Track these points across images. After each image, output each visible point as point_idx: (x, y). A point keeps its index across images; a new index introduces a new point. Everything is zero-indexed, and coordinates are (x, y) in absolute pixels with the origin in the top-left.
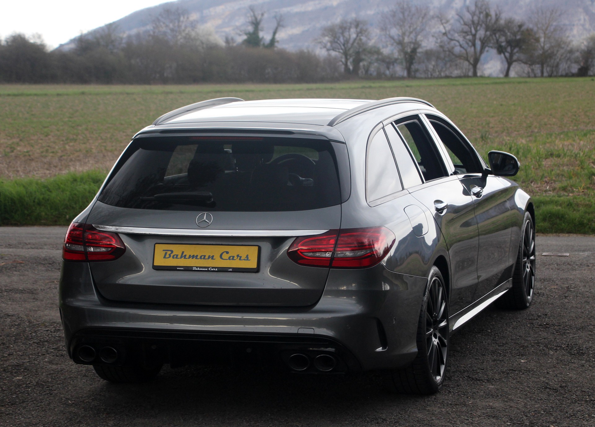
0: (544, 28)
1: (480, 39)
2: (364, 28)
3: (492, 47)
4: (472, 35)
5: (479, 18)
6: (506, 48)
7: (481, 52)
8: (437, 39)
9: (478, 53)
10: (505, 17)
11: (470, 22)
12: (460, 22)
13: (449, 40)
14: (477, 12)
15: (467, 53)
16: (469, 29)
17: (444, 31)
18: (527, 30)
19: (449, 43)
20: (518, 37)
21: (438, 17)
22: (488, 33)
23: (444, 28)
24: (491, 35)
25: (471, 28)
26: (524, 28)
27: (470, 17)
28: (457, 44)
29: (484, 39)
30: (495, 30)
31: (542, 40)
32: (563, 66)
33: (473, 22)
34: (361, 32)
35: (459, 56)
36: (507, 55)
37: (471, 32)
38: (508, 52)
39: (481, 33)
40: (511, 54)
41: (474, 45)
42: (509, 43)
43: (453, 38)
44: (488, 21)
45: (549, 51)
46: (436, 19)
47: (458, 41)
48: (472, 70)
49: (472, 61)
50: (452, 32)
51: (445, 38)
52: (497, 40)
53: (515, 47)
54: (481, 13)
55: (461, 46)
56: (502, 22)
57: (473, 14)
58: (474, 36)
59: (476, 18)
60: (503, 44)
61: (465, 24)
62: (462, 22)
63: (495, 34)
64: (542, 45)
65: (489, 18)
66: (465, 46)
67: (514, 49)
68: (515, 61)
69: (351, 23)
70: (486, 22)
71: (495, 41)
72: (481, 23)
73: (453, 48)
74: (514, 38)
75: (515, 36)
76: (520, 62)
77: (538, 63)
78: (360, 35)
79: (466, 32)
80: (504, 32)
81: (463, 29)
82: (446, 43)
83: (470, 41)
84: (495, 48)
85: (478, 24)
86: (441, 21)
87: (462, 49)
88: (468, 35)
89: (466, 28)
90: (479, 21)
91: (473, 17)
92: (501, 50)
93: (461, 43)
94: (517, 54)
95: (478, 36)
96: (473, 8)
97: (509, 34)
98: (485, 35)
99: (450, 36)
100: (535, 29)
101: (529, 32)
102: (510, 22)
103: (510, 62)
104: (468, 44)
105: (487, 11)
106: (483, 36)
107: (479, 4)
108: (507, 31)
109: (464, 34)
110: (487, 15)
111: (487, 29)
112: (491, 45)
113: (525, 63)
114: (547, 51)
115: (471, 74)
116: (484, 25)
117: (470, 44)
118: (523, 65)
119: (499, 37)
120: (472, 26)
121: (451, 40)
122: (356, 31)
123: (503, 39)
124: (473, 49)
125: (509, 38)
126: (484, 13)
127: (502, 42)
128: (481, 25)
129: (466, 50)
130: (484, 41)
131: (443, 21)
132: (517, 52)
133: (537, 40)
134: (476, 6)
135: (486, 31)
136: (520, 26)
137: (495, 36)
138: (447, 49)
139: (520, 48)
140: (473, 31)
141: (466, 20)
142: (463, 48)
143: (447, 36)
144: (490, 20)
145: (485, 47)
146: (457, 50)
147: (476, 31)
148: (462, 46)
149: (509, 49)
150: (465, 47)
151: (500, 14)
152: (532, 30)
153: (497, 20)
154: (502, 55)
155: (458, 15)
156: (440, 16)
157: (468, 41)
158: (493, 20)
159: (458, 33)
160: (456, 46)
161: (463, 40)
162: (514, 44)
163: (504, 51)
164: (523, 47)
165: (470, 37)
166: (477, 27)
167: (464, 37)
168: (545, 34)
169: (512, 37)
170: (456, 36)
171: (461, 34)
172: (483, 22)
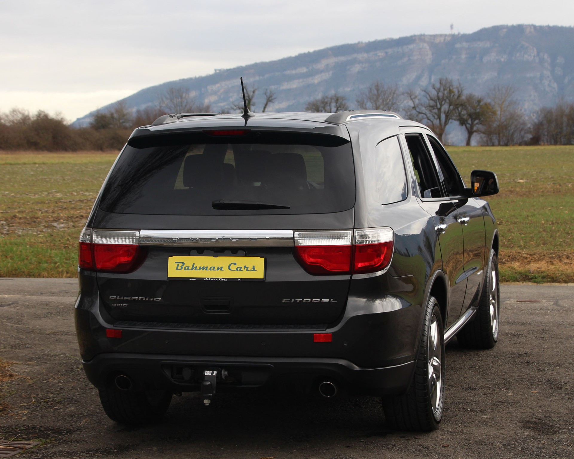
0: (500, 103)
1: (445, 112)
2: (343, 103)
3: (455, 120)
4: (437, 108)
5: (444, 94)
6: (467, 120)
7: (446, 124)
8: (406, 112)
9: (443, 125)
10: (466, 93)
11: (436, 98)
12: (426, 97)
13: (417, 113)
14: (442, 89)
15: (433, 124)
16: (435, 104)
17: (412, 105)
18: (486, 104)
19: (417, 116)
20: (478, 110)
21: (408, 93)
22: (452, 107)
23: (413, 102)
24: (454, 109)
25: (436, 103)
26: (482, 103)
27: (436, 93)
28: (425, 116)
29: (448, 111)
30: (457, 104)
31: (499, 112)
32: (517, 136)
33: (438, 97)
34: (340, 107)
36: (468, 126)
37: (437, 106)
38: (469, 124)
39: (445, 107)
40: (472, 126)
41: (439, 118)
42: (470, 115)
43: (421, 112)
44: (452, 96)
45: (505, 123)
46: (406, 95)
47: (425, 114)
49: (437, 131)
50: (420, 107)
51: (414, 112)
52: (460, 114)
53: (475, 120)
54: (444, 90)
56: (463, 97)
57: (438, 91)
58: (439, 109)
59: (441, 94)
60: (465, 117)
61: (432, 99)
62: (429, 98)
63: (458, 108)
64: (499, 117)
65: (453, 94)
66: (432, 118)
67: (475, 121)
68: (475, 131)
69: (332, 99)
70: (450, 97)
71: (458, 114)
72: (445, 98)
73: (421, 120)
75: (475, 110)
76: (480, 132)
77: (496, 134)
78: (340, 108)
79: (431, 106)
80: (466, 106)
81: (429, 104)
82: (415, 116)
83: (436, 114)
84: (458, 120)
85: (443, 99)
86: (410, 96)
88: (434, 109)
89: (432, 103)
90: (443, 97)
91: (438, 94)
92: (463, 122)
93: (428, 115)
94: (477, 125)
95: (442, 110)
96: (438, 85)
97: (469, 108)
98: (449, 109)
99: (418, 110)
100: (493, 103)
101: (487, 106)
102: (470, 98)
103: (470, 133)
104: (434, 117)
105: (451, 88)
106: (447, 110)
107: (444, 82)
108: (468, 106)
109: (431, 108)
110: (451, 91)
111: (451, 103)
112: (454, 118)
113: (484, 133)
114: (503, 122)
116: (447, 101)
117: (436, 117)
118: (482, 135)
119: (461, 110)
120: (437, 101)
121: (420, 113)
122: (336, 105)
123: (464, 112)
124: (438, 120)
125: (470, 112)
126: (448, 89)
127: (464, 115)
128: (445, 100)
129: (432, 122)
130: (448, 114)
131: (413, 97)
132: (477, 124)
133: (494, 113)
134: (441, 83)
135: (450, 105)
136: (479, 101)
137: (458, 110)
139: (480, 120)
140: (439, 106)
141: (432, 96)
142: (430, 120)
143: (415, 109)
144: (453, 96)
145: (449, 120)
146: (425, 121)
147: (441, 105)
148: (429, 118)
149: (470, 122)
151: (462, 90)
152: (490, 104)
153: (459, 96)
154: (464, 127)
155: (425, 91)
156: (409, 92)
157: (434, 114)
158: (456, 97)
159: (425, 107)
160: (423, 118)
161: (430, 114)
162: (474, 117)
163: (465, 122)
164: (482, 119)
165: (436, 111)
166: (442, 102)
167: (430, 111)
168: (501, 108)
169: (473, 111)
170: (423, 109)
171: (428, 108)
172: (447, 98)
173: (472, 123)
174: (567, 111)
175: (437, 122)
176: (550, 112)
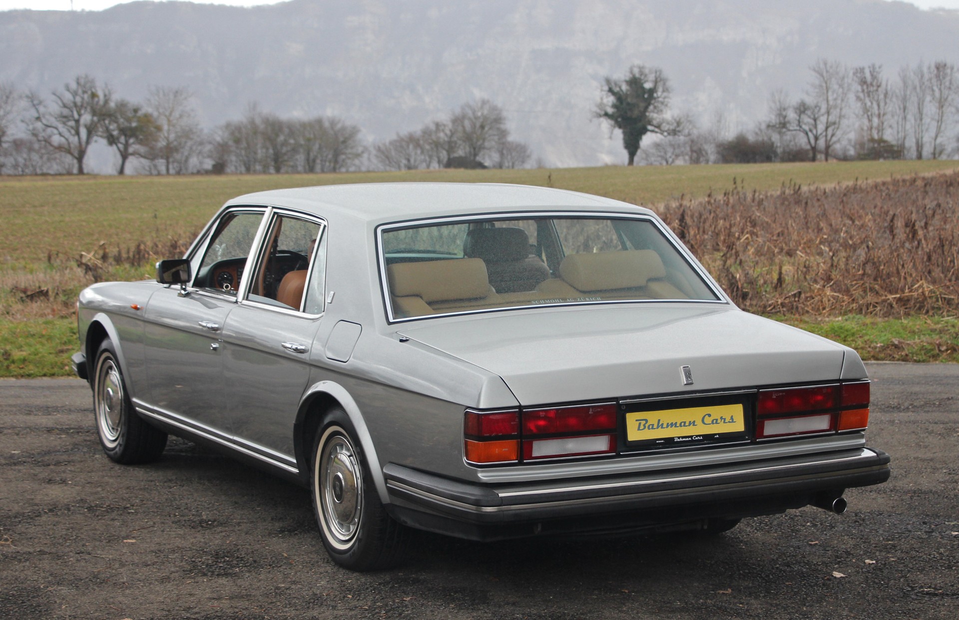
0: (167, 114)
1: (86, 126)
3: (101, 136)
4: (74, 119)
5: (83, 98)
6: (118, 138)
7: (88, 142)
8: (28, 125)
9: (84, 144)
10: (116, 97)
11: (72, 105)
12: (57, 103)
13: (44, 127)
14: (80, 92)
15: (69, 144)
16: (70, 113)
17: (36, 115)
18: (145, 116)
19: (44, 130)
20: (134, 124)
21: (27, 97)
22: (95, 118)
23: (38, 111)
24: (99, 121)
25: (72, 111)
26: (140, 113)
27: (71, 97)
28: (55, 131)
29: (90, 125)
30: (103, 115)
31: (166, 127)
32: (194, 161)
33: (75, 103)
35: (60, 148)
36: (121, 146)
37: (73, 116)
38: (121, 143)
39: (86, 118)
40: (126, 145)
41: (78, 133)
42: (123, 131)
43: (49, 125)
44: (95, 102)
45: (175, 142)
46: (25, 99)
47: (56, 128)
48: (76, 166)
49: (76, 155)
50: (47, 117)
51: (39, 125)
53: (131, 137)
54: (84, 92)
55: (60, 134)
56: (112, 105)
57: (75, 94)
58: (77, 121)
59: (78, 99)
60: (115, 133)
61: (65, 106)
62: (61, 105)
63: (104, 120)
64: (166, 134)
65: (96, 99)
66: (67, 134)
67: (130, 139)
68: (132, 154)
70: (93, 104)
71: (105, 129)
72: (85, 105)
73: (50, 137)
74: (128, 125)
75: (130, 123)
76: (137, 156)
77: (162, 158)
79: (65, 117)
80: (116, 118)
81: (62, 113)
82: (41, 130)
83: (72, 127)
84: (105, 137)
85: (82, 106)
86: (32, 101)
87: (63, 140)
88: (69, 120)
89: (66, 112)
90: (82, 103)
91: (74, 98)
92: (112, 140)
93: (61, 130)
94: (134, 146)
95: (82, 121)
96: (74, 86)
97: (121, 120)
98: (92, 121)
99: (44, 121)
100: (155, 114)
101: (147, 118)
102: (122, 106)
103: (125, 156)
104: (70, 132)
105: (94, 90)
106: (88, 122)
107: (82, 81)
108: (119, 117)
109: (64, 120)
110: (94, 95)
111: (94, 113)
112: (99, 134)
113: (144, 157)
114: (172, 142)
115: (75, 171)
116: (89, 109)
117: (73, 132)
118: (143, 160)
119: (110, 123)
120: (74, 108)
121: (47, 126)
123: (114, 126)
124: (76, 138)
125: (122, 126)
126: (89, 92)
127: (113, 130)
128: (86, 108)
129: (67, 140)
130: (91, 129)
131: (36, 102)
132: (133, 143)
133: (159, 129)
134: (78, 83)
135: (93, 115)
136: (136, 111)
137: (104, 123)
138: (42, 139)
139: (137, 137)
140: (76, 116)
141: (65, 101)
142: (64, 137)
143: (41, 121)
144: (98, 102)
145: (93, 136)
146: (56, 140)
147: (80, 115)
148: (63, 134)
149: (122, 139)
150: (66, 136)
151: (110, 94)
152: (151, 115)
153: (106, 102)
154: (114, 147)
155: (54, 94)
156: (30, 95)
157: (70, 129)
158: (101, 102)
159: (56, 118)
160: (55, 134)
161: (64, 127)
162: (129, 133)
163: (116, 141)
164: (141, 137)
165: (72, 123)
166: (80, 110)
167: (64, 123)
168: (169, 120)
169: (126, 124)
170: (53, 121)
171: (61, 119)
172: (88, 103)
173: (127, 142)
174: (262, 127)
175: (74, 140)
176: (239, 129)
